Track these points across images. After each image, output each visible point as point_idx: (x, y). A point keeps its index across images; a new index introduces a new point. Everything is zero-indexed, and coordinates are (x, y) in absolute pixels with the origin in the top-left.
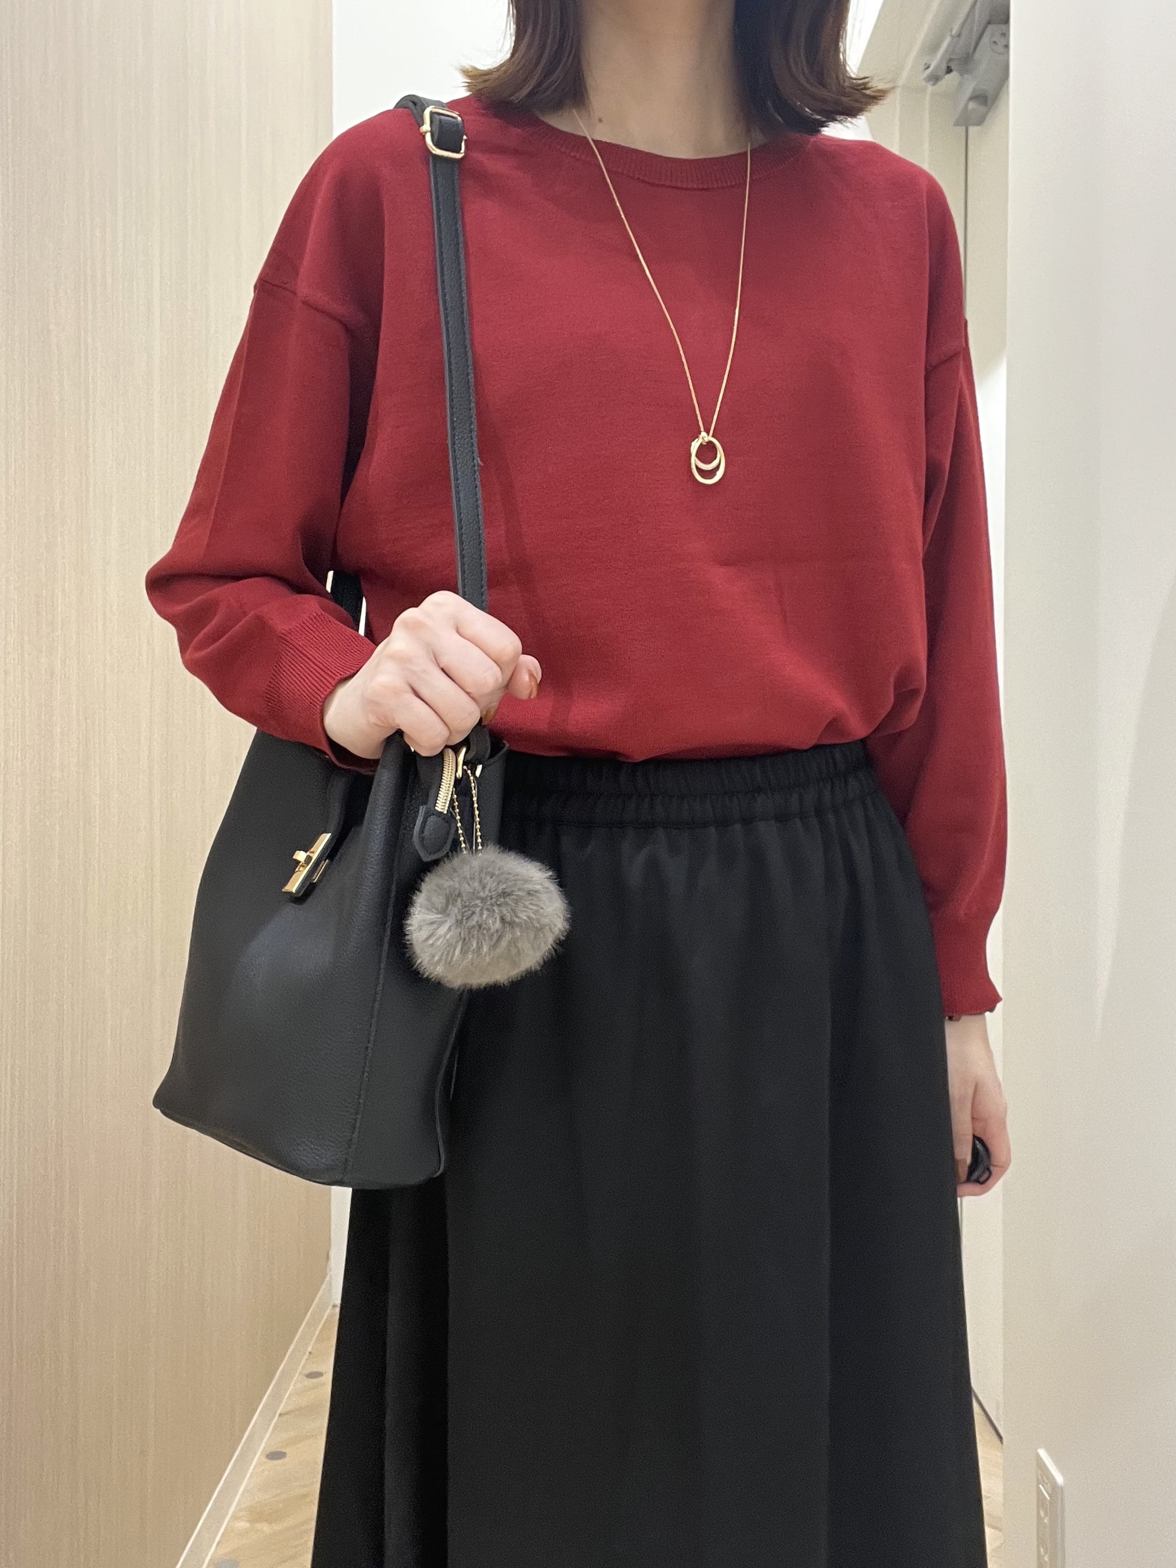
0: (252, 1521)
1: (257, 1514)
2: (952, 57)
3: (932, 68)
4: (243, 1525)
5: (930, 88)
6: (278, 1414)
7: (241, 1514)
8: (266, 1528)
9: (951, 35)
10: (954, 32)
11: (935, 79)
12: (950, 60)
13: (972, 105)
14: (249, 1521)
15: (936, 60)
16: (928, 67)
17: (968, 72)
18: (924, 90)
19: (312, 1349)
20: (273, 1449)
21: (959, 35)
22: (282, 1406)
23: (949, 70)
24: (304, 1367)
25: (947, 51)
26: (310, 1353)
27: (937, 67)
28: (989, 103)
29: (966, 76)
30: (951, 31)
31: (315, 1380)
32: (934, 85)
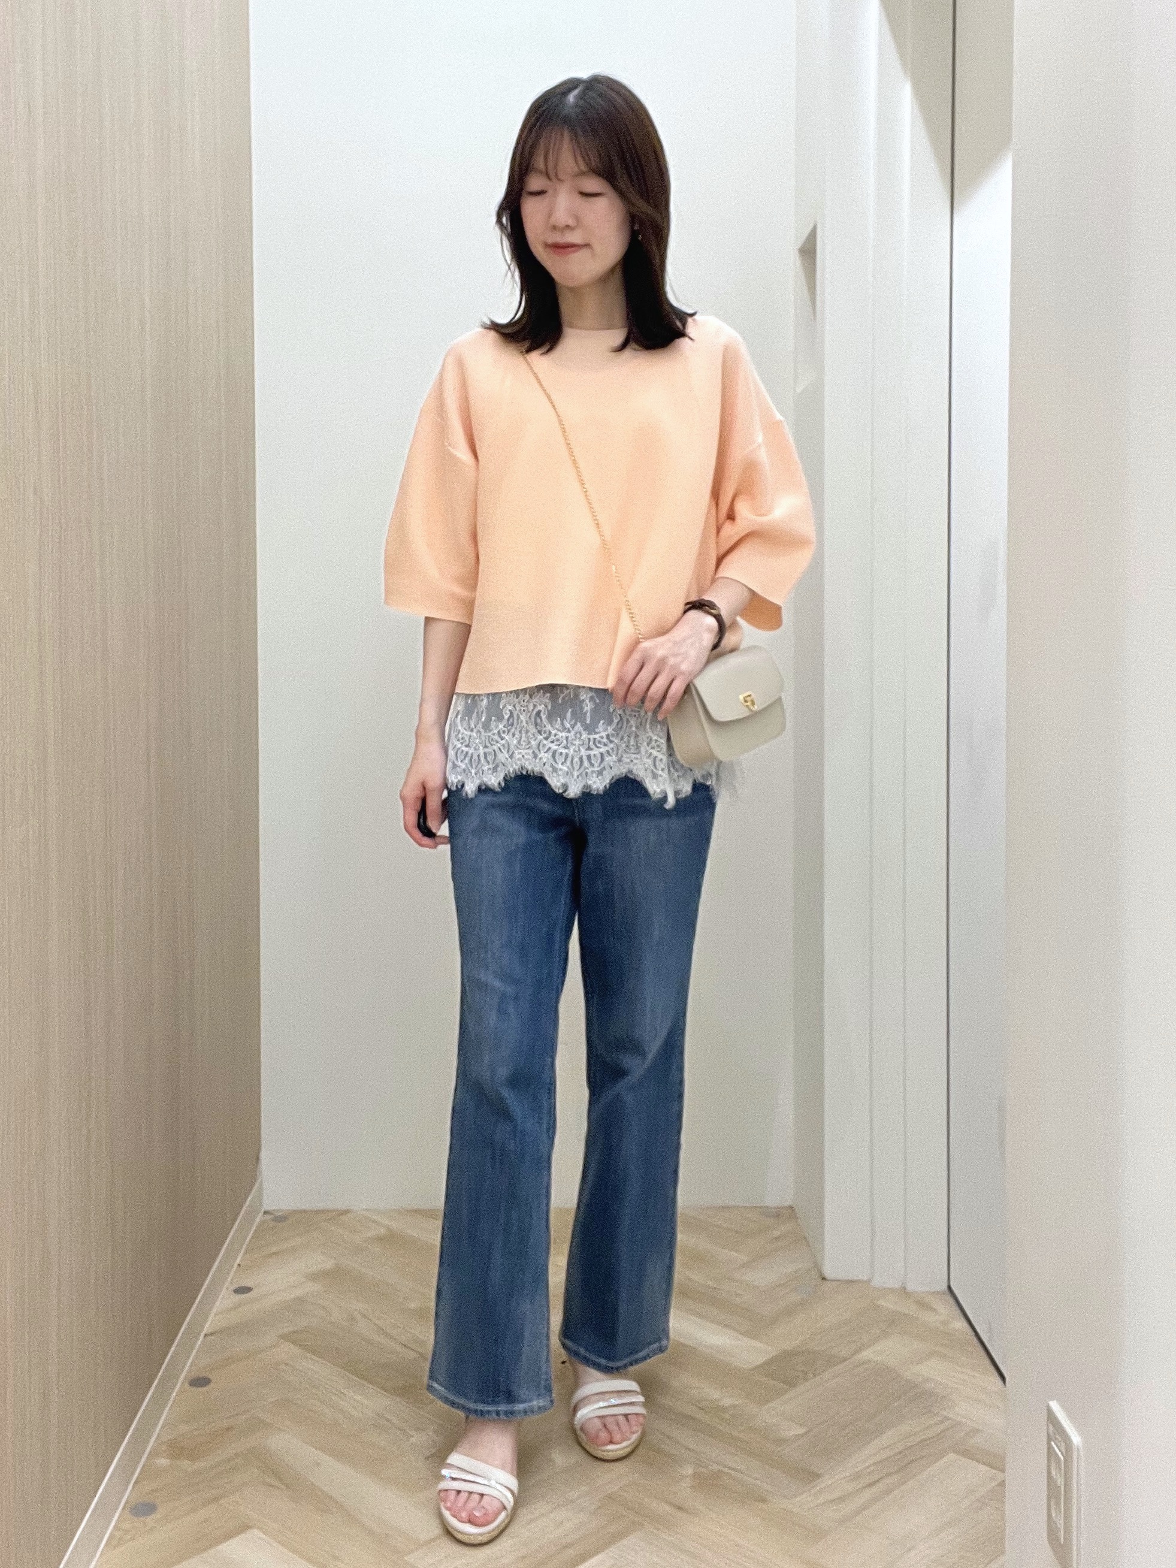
0: (171, 1457)
1: (177, 1450)
4: (163, 1462)
6: (202, 1335)
7: (164, 1448)
8: (186, 1463)
14: (168, 1458)
19: (241, 1261)
20: (195, 1374)
22: (208, 1324)
24: (231, 1283)
26: (239, 1265)
31: (242, 1296)
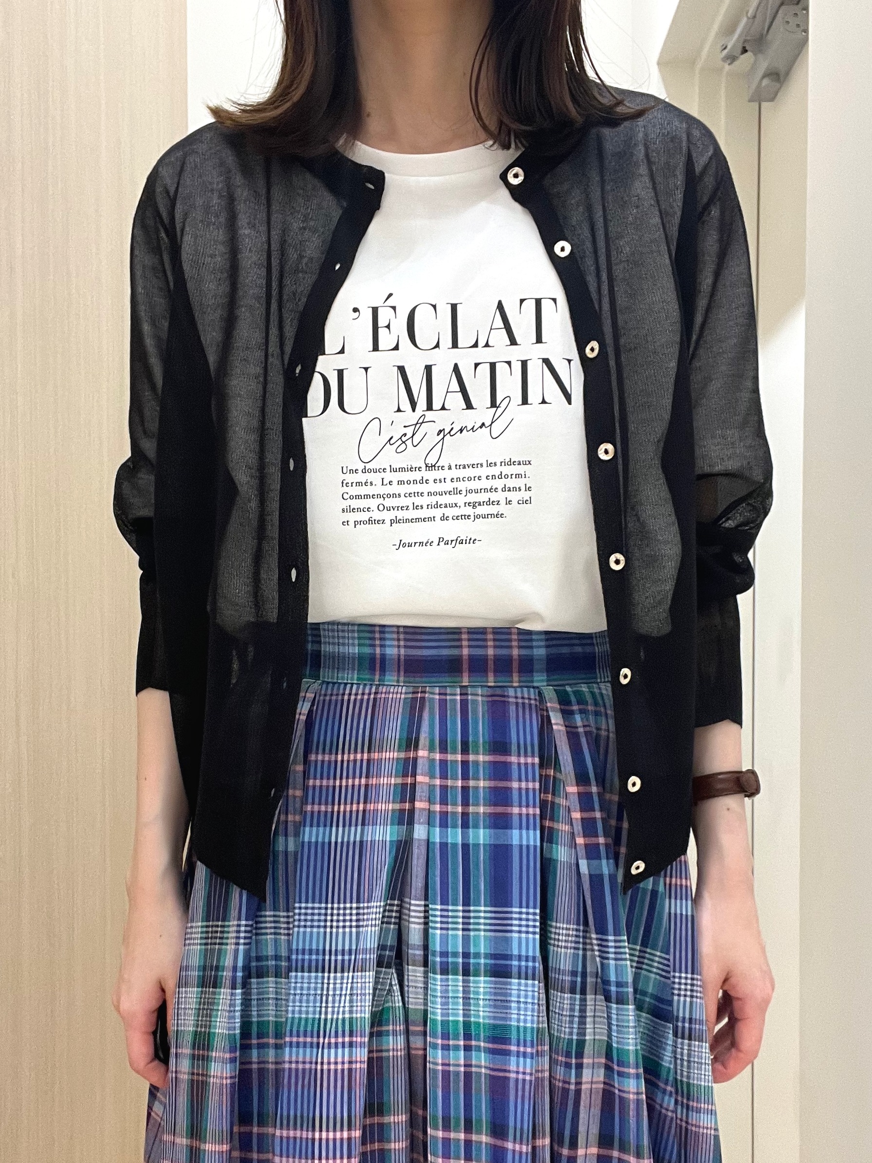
2: (749, 38)
3: (729, 47)
5: (727, 67)
9: (748, 18)
10: (749, 15)
11: (731, 59)
12: (745, 41)
13: (765, 82)
15: (733, 41)
16: (725, 48)
17: (760, 51)
18: (723, 67)
21: (754, 17)
23: (745, 51)
25: (742, 33)
27: (734, 46)
28: (782, 78)
29: (760, 56)
30: (747, 13)
32: (729, 64)
